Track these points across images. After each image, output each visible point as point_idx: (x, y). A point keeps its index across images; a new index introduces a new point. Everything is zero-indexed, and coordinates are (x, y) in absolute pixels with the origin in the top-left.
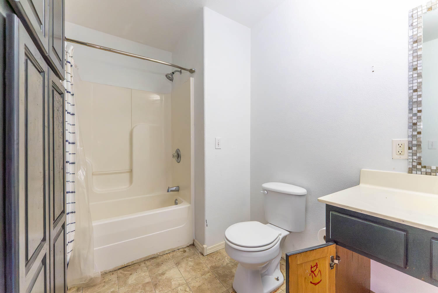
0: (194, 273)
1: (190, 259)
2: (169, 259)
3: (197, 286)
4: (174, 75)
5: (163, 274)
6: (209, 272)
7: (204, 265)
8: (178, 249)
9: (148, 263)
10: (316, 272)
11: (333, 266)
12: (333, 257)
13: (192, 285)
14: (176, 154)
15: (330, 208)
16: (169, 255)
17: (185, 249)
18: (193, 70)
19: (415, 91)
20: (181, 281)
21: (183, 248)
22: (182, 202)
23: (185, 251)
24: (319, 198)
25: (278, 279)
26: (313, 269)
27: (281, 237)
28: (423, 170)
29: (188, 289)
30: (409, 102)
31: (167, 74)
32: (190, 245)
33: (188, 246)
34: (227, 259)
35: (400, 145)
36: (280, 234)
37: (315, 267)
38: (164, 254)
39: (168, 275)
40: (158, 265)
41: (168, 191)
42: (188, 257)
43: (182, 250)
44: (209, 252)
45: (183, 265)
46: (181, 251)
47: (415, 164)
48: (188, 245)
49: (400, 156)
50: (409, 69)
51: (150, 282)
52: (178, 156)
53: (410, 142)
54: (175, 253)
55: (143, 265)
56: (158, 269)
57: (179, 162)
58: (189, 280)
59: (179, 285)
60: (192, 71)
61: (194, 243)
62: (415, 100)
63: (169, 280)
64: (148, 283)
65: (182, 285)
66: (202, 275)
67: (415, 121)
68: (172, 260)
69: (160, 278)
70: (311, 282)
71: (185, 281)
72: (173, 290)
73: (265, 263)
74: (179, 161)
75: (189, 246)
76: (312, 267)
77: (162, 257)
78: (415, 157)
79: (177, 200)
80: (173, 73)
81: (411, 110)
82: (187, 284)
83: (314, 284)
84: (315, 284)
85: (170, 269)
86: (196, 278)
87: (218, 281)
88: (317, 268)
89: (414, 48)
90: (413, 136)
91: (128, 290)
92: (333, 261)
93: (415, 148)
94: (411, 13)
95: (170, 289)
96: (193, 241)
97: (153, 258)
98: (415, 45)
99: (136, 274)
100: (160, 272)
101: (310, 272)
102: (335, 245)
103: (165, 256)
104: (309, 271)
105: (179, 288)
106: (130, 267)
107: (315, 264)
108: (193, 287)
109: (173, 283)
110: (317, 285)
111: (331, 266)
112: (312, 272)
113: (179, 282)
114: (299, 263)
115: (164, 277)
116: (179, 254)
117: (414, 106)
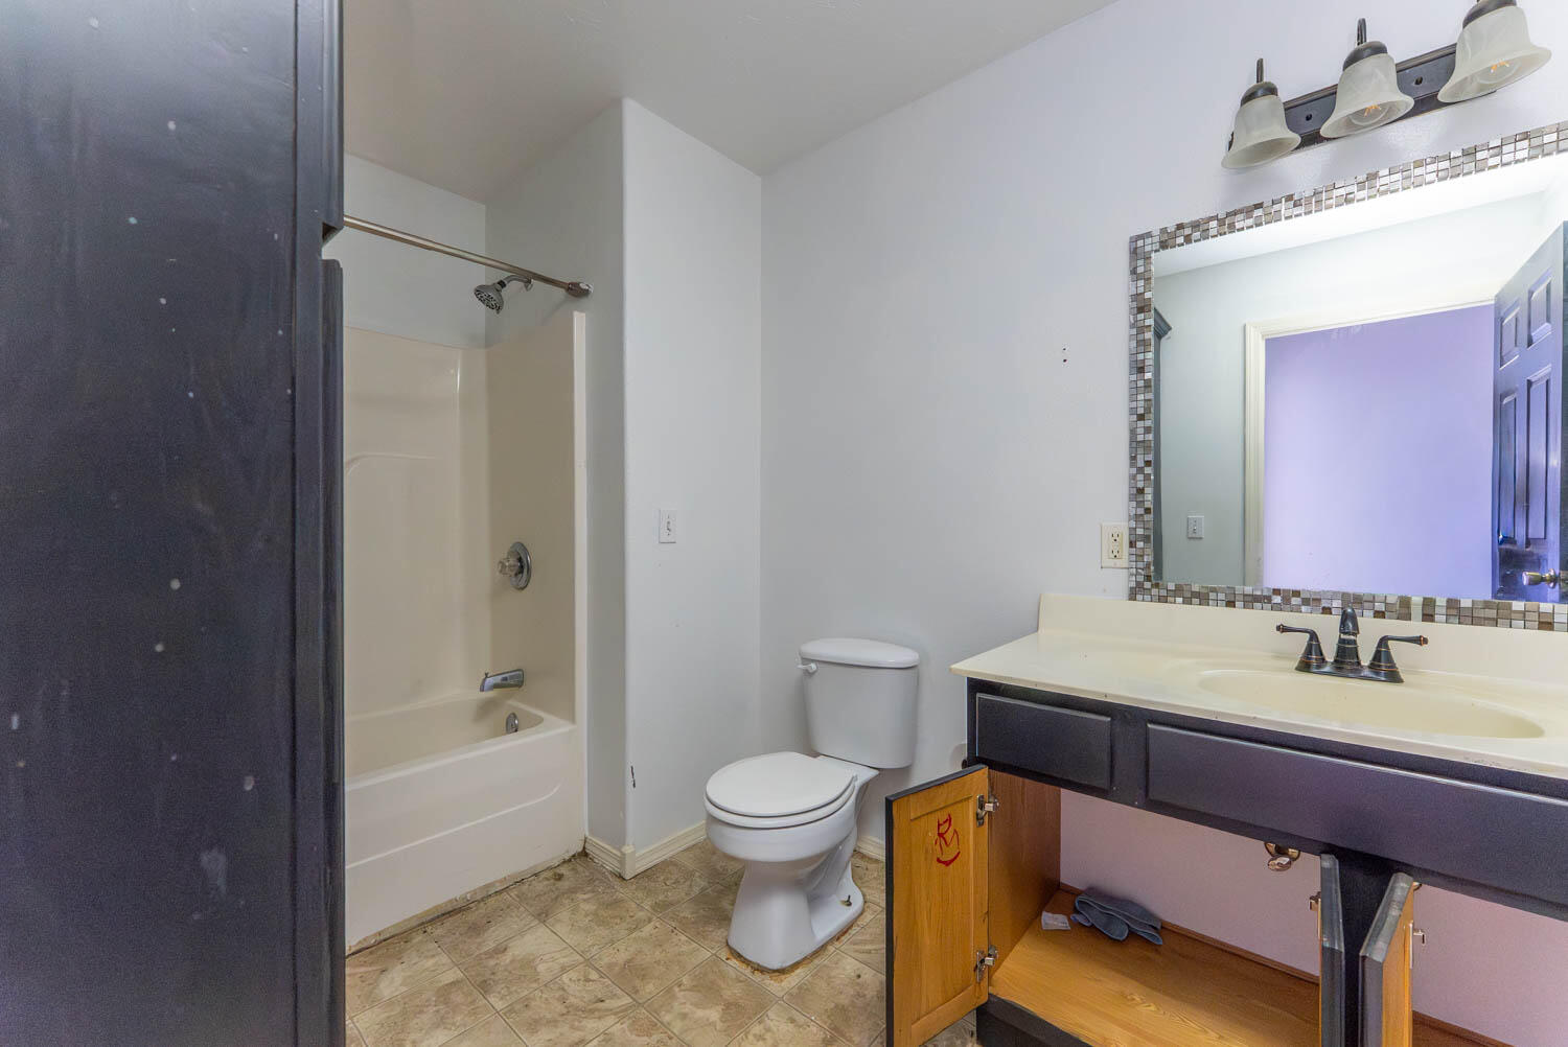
0: (602, 932)
1: (581, 896)
2: (508, 907)
3: (621, 962)
4: (504, 292)
5: (501, 950)
6: (650, 921)
7: (634, 905)
8: (536, 875)
9: (439, 931)
10: (948, 836)
11: (982, 818)
12: (982, 797)
13: (606, 960)
14: (513, 561)
15: (977, 686)
16: (505, 895)
17: (558, 871)
18: (583, 286)
19: (1141, 417)
20: (565, 960)
21: (550, 868)
22: (540, 720)
23: (559, 877)
24: (953, 666)
25: (848, 903)
26: (942, 829)
27: (858, 784)
28: (1155, 591)
29: (594, 975)
30: (1131, 442)
31: (480, 286)
32: (574, 856)
33: (564, 862)
34: (700, 877)
35: (1115, 535)
36: (854, 779)
37: (947, 824)
38: (486, 895)
39: (520, 948)
40: (476, 929)
41: (482, 690)
42: (573, 891)
43: (549, 874)
44: (641, 867)
45: (564, 914)
46: (547, 879)
47: (1140, 578)
48: (567, 858)
49: (1116, 560)
50: (1131, 368)
51: (462, 980)
52: (520, 567)
53: (1132, 530)
54: (525, 888)
55: (418, 938)
56: (479, 940)
57: (523, 589)
58: (594, 950)
59: (564, 969)
60: (576, 291)
61: (584, 848)
62: (1140, 438)
63: (528, 964)
64: (453, 984)
65: (573, 967)
66: (631, 931)
67: (1140, 485)
68: (522, 909)
69: (492, 962)
70: (939, 860)
71: (578, 957)
72: (545, 985)
73: (819, 856)
74: (522, 584)
75: (570, 860)
76: (939, 825)
77: (482, 904)
78: (1141, 565)
79: (515, 717)
80: (502, 284)
81: (1133, 458)
82: (588, 963)
83: (944, 863)
84: (947, 863)
85: (521, 933)
86: (612, 942)
87: (683, 938)
88: (950, 825)
89: (1140, 324)
90: (1137, 517)
91: (386, 1014)
92: (982, 807)
93: (1140, 544)
94: (1134, 245)
95: (535, 985)
96: (582, 843)
97: (449, 913)
98: (1140, 317)
99: (399, 967)
100: (490, 945)
101: (937, 836)
102: (985, 769)
103: (492, 901)
104: (933, 834)
105: (565, 978)
106: (371, 953)
107: (946, 817)
108: (610, 966)
109: (541, 968)
110: (951, 866)
111: (979, 818)
112: (941, 835)
113: (562, 961)
114: (913, 816)
115: (507, 958)
116: (540, 886)
117: (1140, 451)
